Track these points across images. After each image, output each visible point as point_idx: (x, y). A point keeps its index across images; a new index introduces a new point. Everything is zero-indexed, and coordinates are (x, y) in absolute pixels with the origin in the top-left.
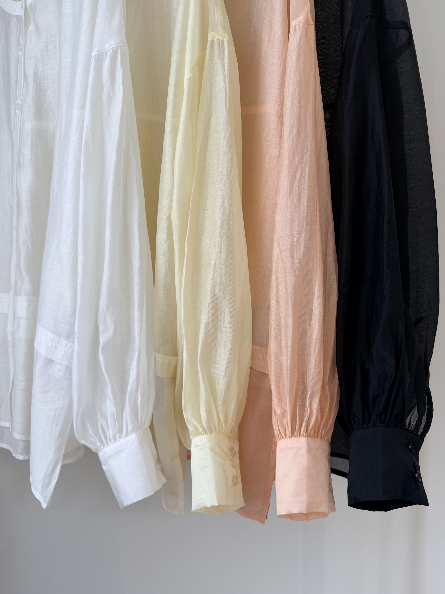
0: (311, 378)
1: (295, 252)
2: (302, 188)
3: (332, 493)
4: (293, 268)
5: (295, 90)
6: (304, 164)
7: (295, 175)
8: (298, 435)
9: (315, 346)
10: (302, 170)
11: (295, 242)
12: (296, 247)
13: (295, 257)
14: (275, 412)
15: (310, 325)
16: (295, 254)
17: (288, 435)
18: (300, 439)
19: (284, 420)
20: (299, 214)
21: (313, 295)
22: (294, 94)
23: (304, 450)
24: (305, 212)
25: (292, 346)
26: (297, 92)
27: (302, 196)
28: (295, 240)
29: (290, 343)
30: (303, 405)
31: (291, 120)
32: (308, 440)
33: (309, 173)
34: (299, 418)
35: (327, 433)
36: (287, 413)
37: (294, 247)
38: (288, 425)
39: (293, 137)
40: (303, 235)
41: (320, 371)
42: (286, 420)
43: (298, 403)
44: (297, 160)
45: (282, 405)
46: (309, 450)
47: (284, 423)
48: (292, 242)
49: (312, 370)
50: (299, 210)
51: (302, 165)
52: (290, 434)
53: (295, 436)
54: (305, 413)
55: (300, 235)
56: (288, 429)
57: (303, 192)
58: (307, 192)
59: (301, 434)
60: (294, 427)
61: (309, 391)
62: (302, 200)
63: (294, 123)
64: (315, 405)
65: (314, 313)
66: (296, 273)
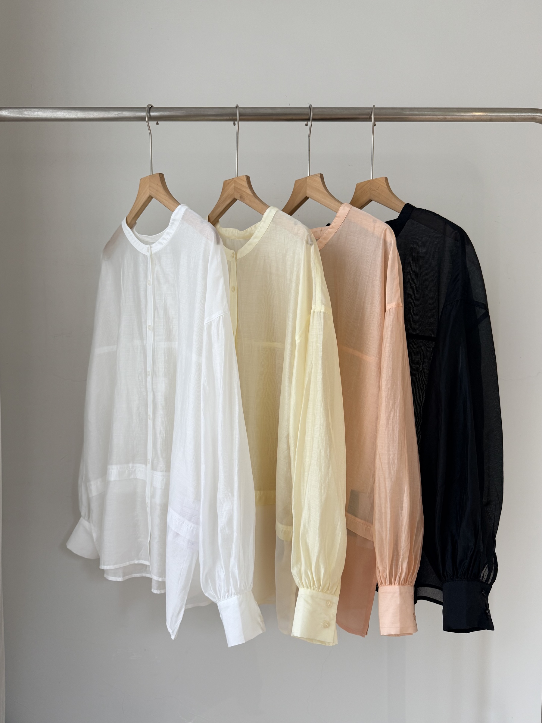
0: (402, 549)
1: (391, 465)
2: (395, 423)
3: (415, 620)
4: (390, 476)
5: (389, 356)
6: (396, 407)
7: (390, 414)
8: (394, 584)
9: (405, 528)
10: (395, 411)
11: (391, 459)
12: (392, 462)
13: (391, 469)
14: (378, 568)
15: (401, 513)
16: (391, 467)
17: (387, 584)
18: (395, 586)
19: (384, 574)
20: (393, 440)
21: (403, 494)
22: (389, 359)
23: (397, 594)
24: (397, 439)
25: (390, 528)
26: (391, 358)
27: (395, 429)
28: (391, 457)
29: (388, 526)
30: (397, 565)
31: (386, 376)
32: (400, 587)
33: (399, 413)
34: (394, 573)
35: (412, 582)
36: (387, 570)
37: (390, 462)
38: (387, 577)
39: (388, 389)
40: (396, 455)
41: (408, 544)
42: (386, 574)
43: (394, 564)
44: (391, 404)
45: (383, 564)
46: (401, 594)
47: (384, 576)
48: (389, 458)
49: (403, 543)
50: (393, 438)
51: (395, 408)
52: (389, 584)
53: (392, 585)
54: (398, 570)
55: (394, 454)
56: (387, 580)
57: (395, 426)
58: (398, 426)
59: (396, 583)
60: (391, 579)
61: (401, 557)
62: (395, 431)
63: (389, 379)
64: (405, 565)
65: (404, 505)
66: (392, 479)
